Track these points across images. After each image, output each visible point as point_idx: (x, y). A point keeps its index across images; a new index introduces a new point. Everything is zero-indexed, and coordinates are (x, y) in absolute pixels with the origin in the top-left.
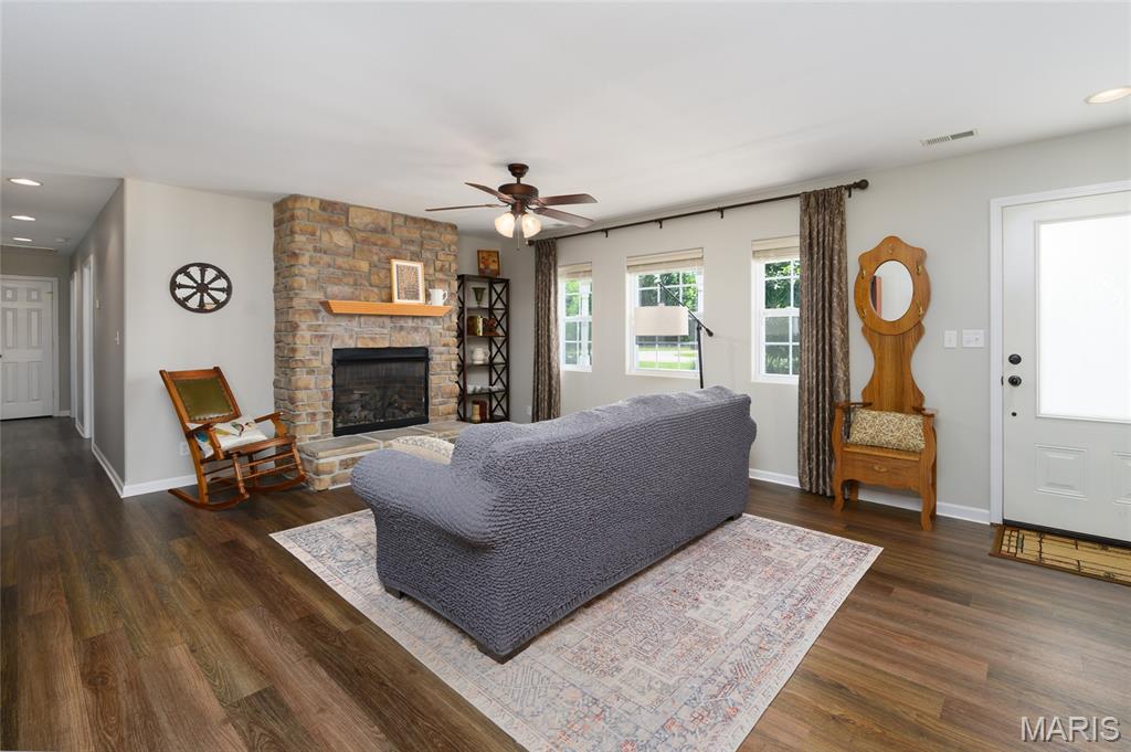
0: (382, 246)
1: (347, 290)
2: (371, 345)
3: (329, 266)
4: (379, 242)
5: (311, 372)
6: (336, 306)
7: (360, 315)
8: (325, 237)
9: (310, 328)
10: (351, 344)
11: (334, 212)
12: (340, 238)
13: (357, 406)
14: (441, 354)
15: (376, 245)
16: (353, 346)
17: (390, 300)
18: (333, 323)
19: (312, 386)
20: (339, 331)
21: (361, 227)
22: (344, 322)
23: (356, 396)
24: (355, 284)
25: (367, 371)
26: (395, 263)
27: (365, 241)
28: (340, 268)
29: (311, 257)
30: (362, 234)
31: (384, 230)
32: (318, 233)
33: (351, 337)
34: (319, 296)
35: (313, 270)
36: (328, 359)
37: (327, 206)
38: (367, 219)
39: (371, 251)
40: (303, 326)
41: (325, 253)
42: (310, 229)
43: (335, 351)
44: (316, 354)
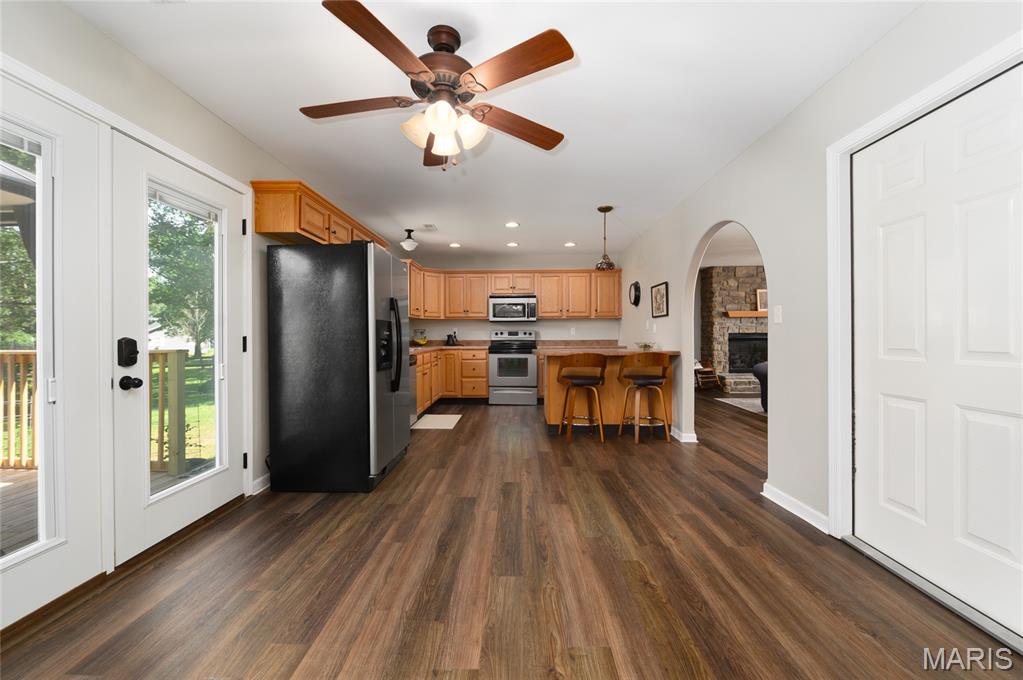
1: (735, 306)
2: (746, 332)
3: (727, 296)
4: (751, 282)
5: (720, 343)
6: (731, 314)
7: (741, 318)
8: (726, 283)
9: (719, 324)
11: (730, 271)
12: (733, 283)
13: (739, 361)
15: (749, 283)
16: (738, 332)
17: (756, 310)
18: (729, 322)
19: (720, 350)
20: (732, 325)
21: (742, 276)
22: (733, 321)
23: (737, 357)
24: (739, 303)
25: (743, 344)
26: (758, 291)
27: (743, 282)
28: (731, 296)
29: (719, 293)
30: (742, 279)
31: (753, 276)
32: (722, 282)
33: (737, 328)
34: (723, 310)
35: (720, 298)
36: (727, 338)
37: (725, 269)
38: (744, 272)
39: (747, 287)
40: (716, 323)
41: (725, 290)
42: (718, 281)
43: (730, 334)
44: (721, 335)
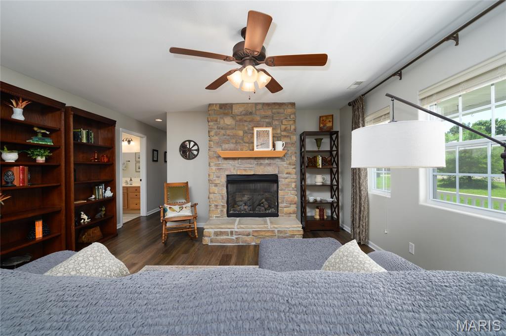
0: (250, 122)
2: (245, 173)
4: (249, 120)
9: (216, 165)
10: (234, 172)
11: (226, 108)
12: (229, 121)
16: (235, 174)
17: (253, 149)
18: (226, 162)
21: (239, 114)
24: (236, 143)
26: (256, 129)
27: (240, 120)
28: (229, 135)
29: (216, 132)
30: (240, 117)
31: (251, 113)
32: (219, 120)
33: (234, 169)
34: (219, 150)
36: (224, 180)
37: (222, 106)
38: (242, 109)
39: (244, 125)
40: (212, 164)
41: (222, 129)
42: (215, 119)
43: (227, 175)
44: (218, 177)
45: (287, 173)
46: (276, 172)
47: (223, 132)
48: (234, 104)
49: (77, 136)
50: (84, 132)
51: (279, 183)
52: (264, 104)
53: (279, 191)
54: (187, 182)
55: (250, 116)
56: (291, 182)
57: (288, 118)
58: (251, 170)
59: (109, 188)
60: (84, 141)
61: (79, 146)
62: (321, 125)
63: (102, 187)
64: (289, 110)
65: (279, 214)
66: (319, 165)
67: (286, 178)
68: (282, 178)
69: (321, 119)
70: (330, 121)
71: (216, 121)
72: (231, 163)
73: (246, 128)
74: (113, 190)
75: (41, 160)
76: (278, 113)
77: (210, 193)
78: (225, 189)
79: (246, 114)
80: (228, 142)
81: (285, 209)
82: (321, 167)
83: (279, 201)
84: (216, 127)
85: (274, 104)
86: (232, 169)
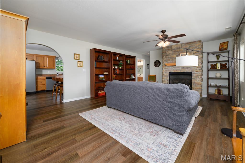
0: (179, 51)
1: (171, 61)
2: (176, 72)
3: (168, 57)
4: (178, 51)
5: (165, 76)
7: (174, 66)
8: (167, 53)
9: (165, 69)
10: (172, 71)
11: (169, 48)
12: (170, 52)
14: (195, 74)
15: (177, 51)
16: (172, 72)
18: (169, 68)
19: (165, 78)
20: (170, 69)
21: (174, 49)
24: (173, 60)
26: (181, 54)
27: (175, 51)
28: (170, 57)
29: (165, 57)
30: (174, 50)
31: (179, 48)
32: (166, 52)
33: (172, 70)
34: (166, 63)
35: (165, 59)
36: (168, 74)
38: (175, 47)
39: (176, 53)
40: (164, 68)
41: (167, 55)
42: (165, 52)
43: (170, 73)
44: (166, 73)
45: (196, 72)
46: (191, 71)
47: (168, 56)
48: (172, 45)
49: (127, 62)
50: (128, 61)
51: (192, 76)
52: (185, 43)
53: (192, 79)
54: (156, 75)
55: (179, 49)
56: (198, 75)
57: (197, 47)
58: (179, 70)
59: (134, 76)
60: (128, 63)
61: (127, 64)
62: (221, 48)
63: (132, 75)
64: (198, 44)
65: (192, 89)
66: (218, 68)
67: (196, 74)
68: (194, 74)
69: (221, 45)
70: (226, 45)
71: (165, 53)
72: (171, 68)
73: (177, 54)
74: (135, 77)
75: (121, 68)
76: (192, 46)
77: (163, 79)
78: (169, 77)
79: (177, 49)
80: (169, 60)
81: (195, 87)
82: (219, 68)
83: (192, 83)
84: (165, 55)
85: (190, 42)
86: (171, 70)
